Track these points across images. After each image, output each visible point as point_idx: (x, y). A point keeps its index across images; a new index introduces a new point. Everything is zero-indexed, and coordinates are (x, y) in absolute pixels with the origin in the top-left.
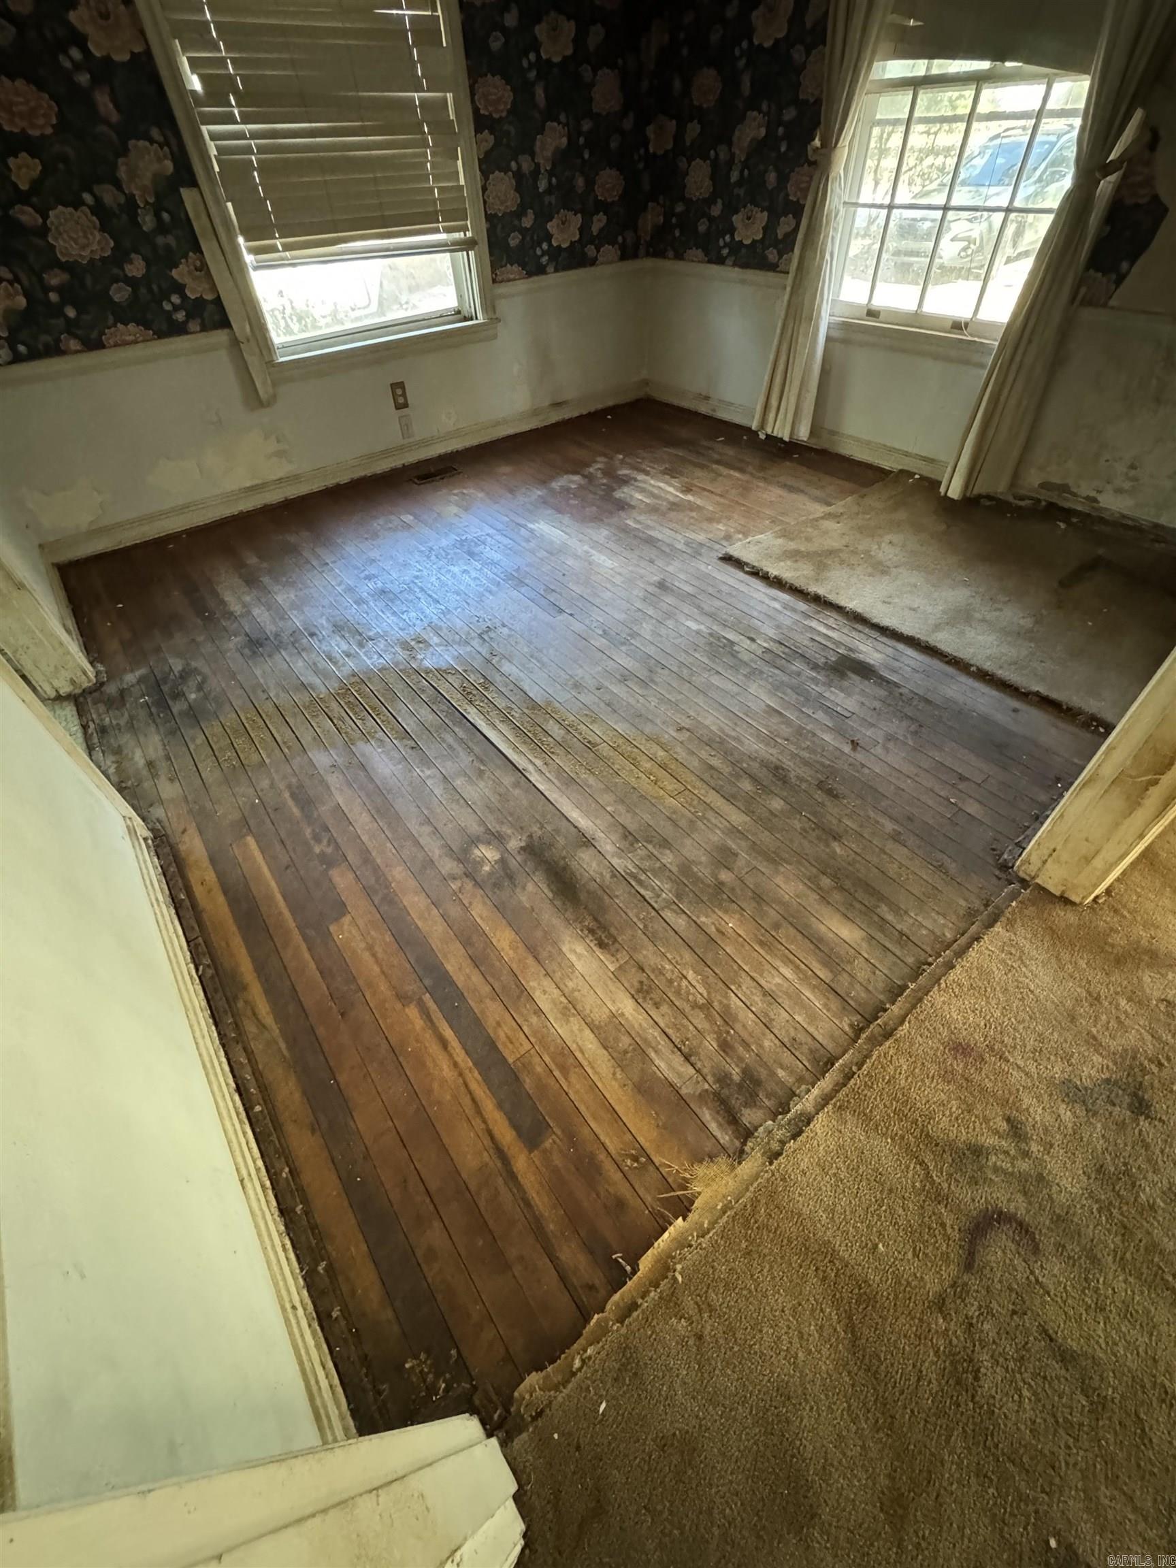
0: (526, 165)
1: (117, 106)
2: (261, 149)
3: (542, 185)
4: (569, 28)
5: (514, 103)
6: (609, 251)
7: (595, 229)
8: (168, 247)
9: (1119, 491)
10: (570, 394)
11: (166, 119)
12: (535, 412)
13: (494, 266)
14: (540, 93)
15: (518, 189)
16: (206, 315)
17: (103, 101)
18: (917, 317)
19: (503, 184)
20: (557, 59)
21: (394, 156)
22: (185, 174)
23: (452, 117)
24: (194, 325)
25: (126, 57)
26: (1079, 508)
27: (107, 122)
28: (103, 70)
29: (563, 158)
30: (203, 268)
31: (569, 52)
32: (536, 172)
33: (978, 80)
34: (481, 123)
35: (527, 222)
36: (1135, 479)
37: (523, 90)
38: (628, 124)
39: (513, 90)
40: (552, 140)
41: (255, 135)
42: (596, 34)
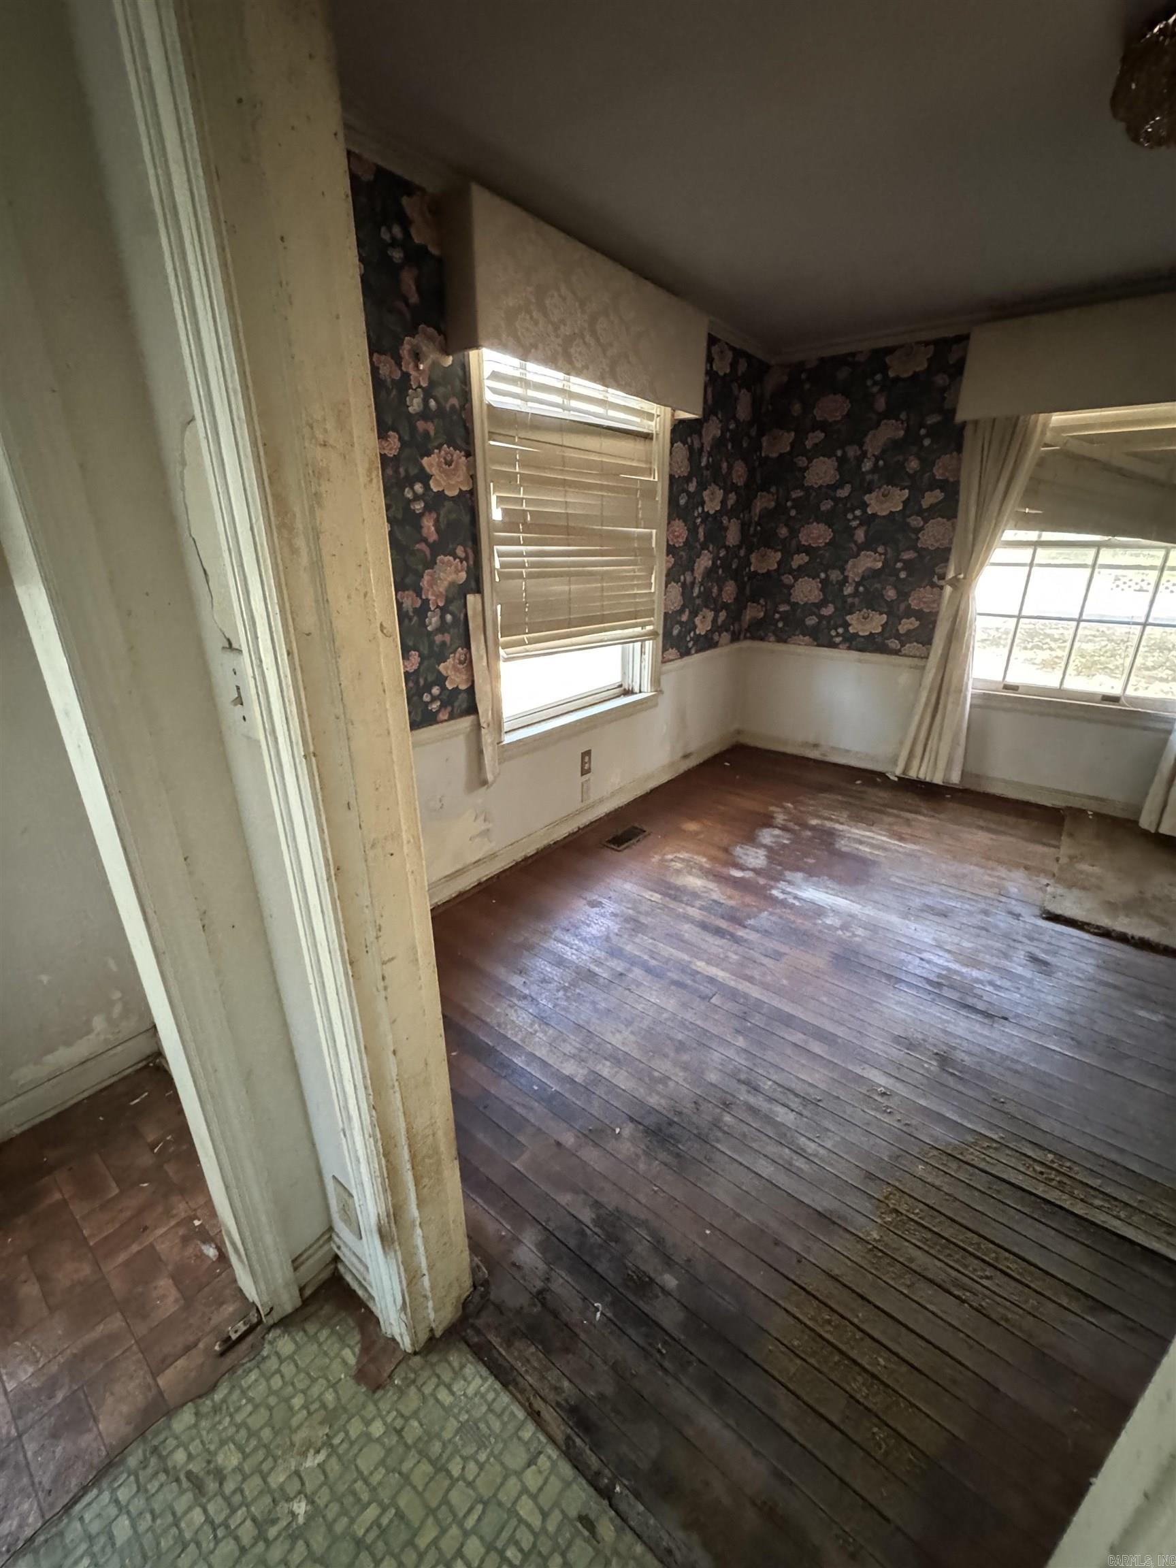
0: (689, 579)
1: (437, 531)
2: (533, 565)
3: (696, 592)
4: (720, 494)
5: (687, 539)
6: (726, 636)
7: (720, 621)
8: (443, 644)
10: (693, 747)
11: (474, 540)
12: (672, 764)
13: (665, 650)
14: (701, 531)
15: (683, 594)
16: (456, 704)
17: (429, 526)
18: (1060, 691)
19: (676, 589)
20: (712, 512)
21: (613, 571)
22: (475, 583)
23: (654, 545)
24: (443, 715)
25: (456, 493)
27: (425, 540)
28: (436, 501)
29: (709, 573)
30: (468, 663)
31: (718, 508)
32: (693, 583)
33: (1098, 546)
34: (671, 550)
35: (684, 618)
37: (693, 530)
38: (742, 553)
39: (688, 530)
40: (704, 562)
41: (530, 554)
42: (732, 498)
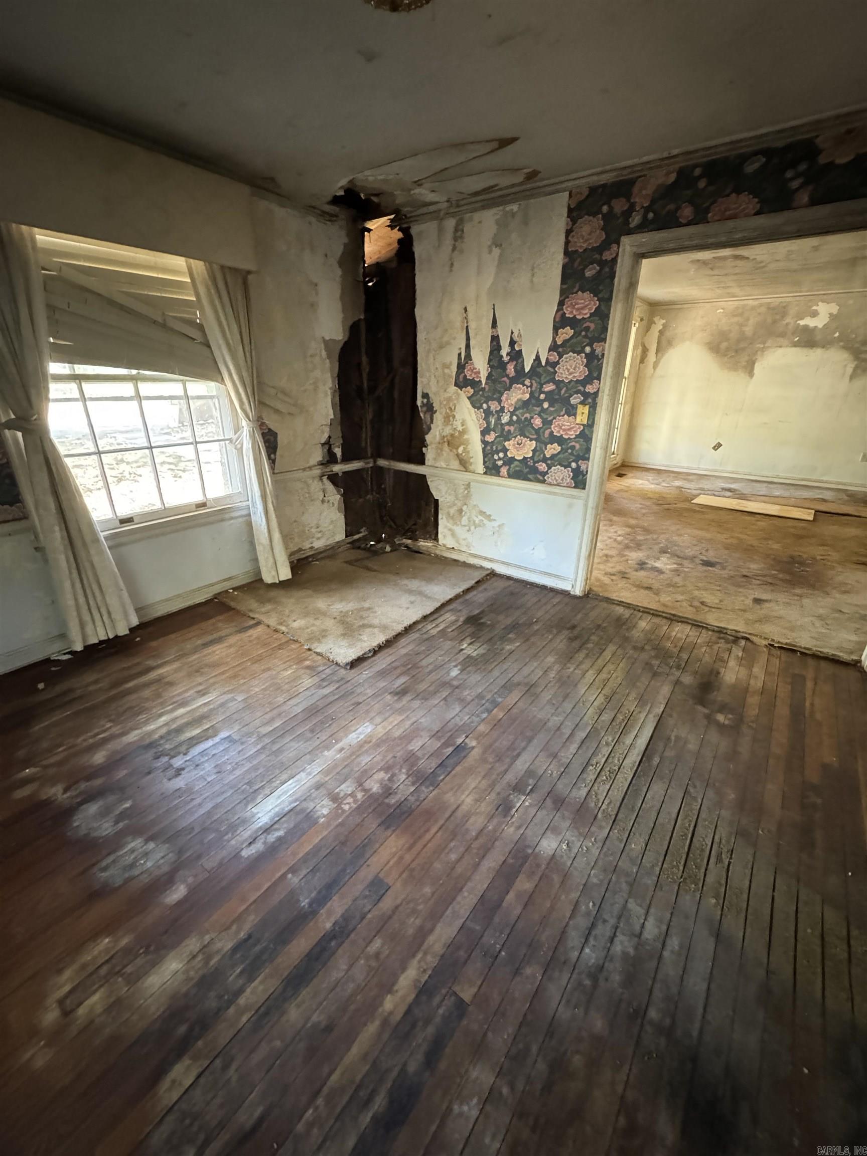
9: (318, 539)
26: (310, 553)
36: (320, 532)
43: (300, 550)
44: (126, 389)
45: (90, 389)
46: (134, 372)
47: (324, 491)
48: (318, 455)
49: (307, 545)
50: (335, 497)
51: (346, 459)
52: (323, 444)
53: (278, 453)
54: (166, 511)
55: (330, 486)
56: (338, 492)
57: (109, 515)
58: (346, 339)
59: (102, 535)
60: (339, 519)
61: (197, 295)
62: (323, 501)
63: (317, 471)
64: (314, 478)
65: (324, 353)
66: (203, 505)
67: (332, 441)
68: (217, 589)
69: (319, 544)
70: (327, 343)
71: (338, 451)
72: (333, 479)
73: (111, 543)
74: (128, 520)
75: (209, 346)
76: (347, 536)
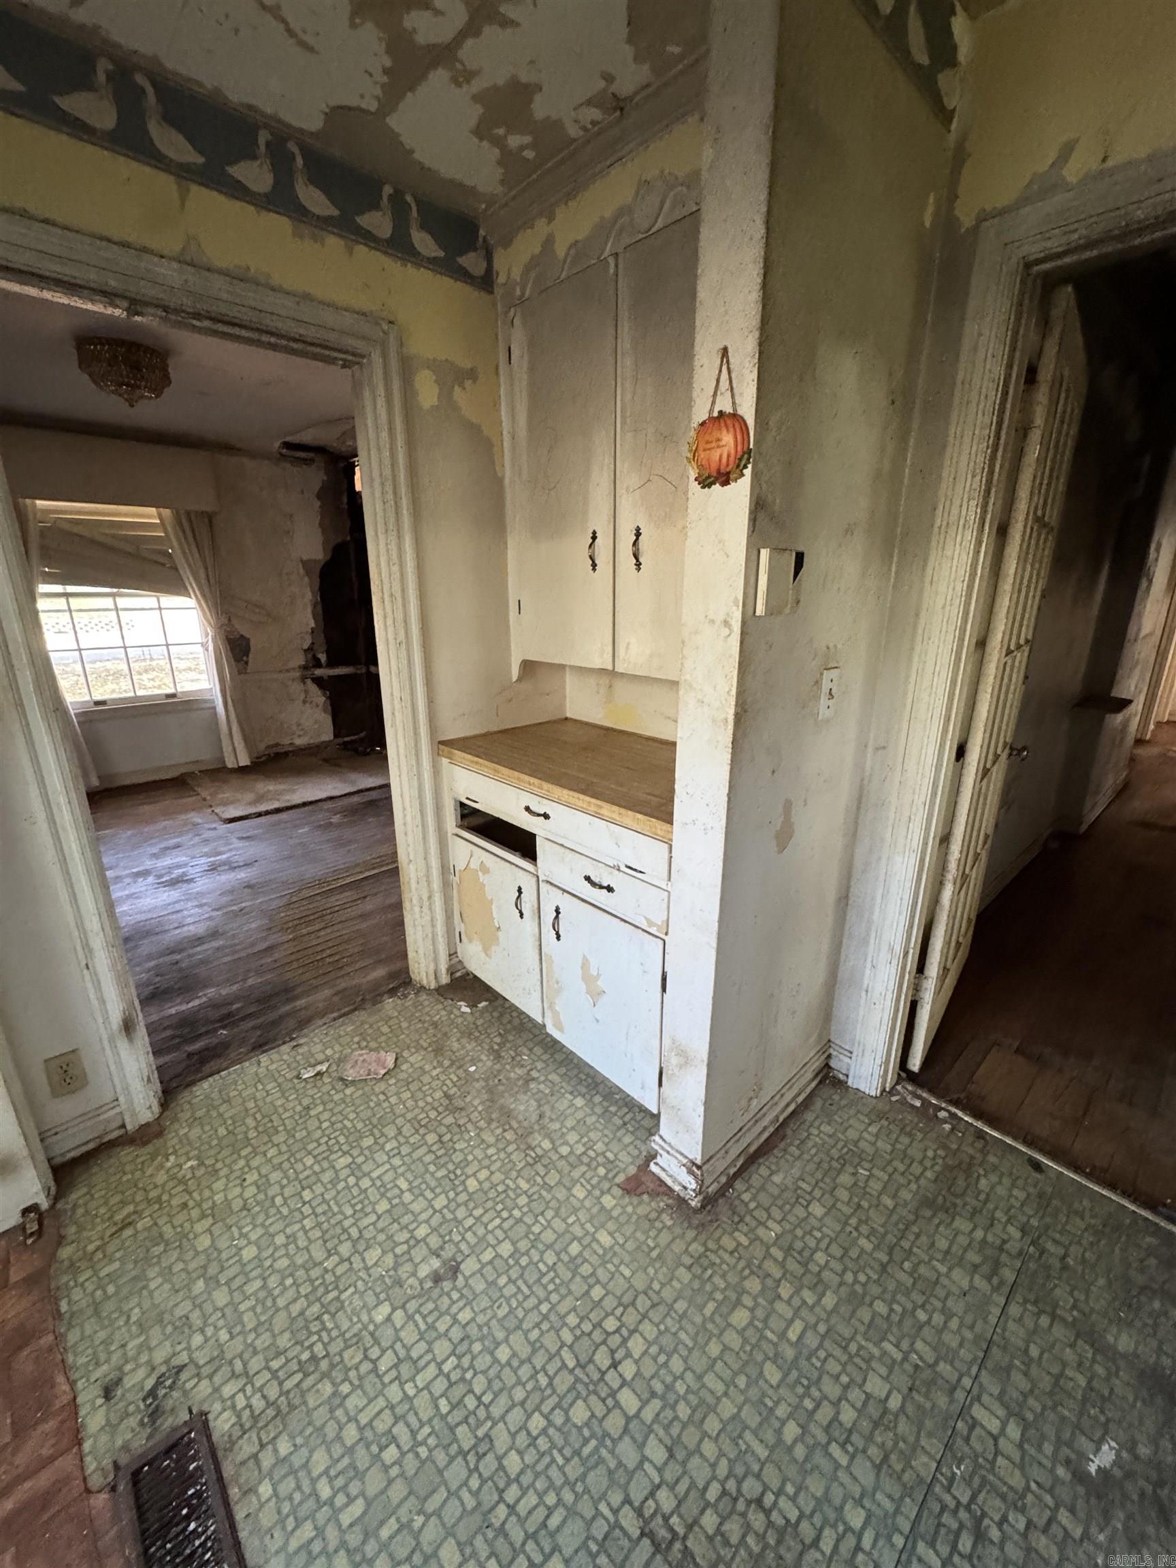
43: (277, 745)
44: (108, 602)
45: (75, 603)
46: (115, 590)
47: (306, 692)
48: (300, 660)
49: (286, 741)
50: (318, 697)
51: (330, 664)
52: (305, 651)
53: (251, 656)
54: (137, 698)
55: (313, 688)
56: (324, 695)
57: (87, 698)
58: (328, 558)
59: (72, 712)
60: (327, 721)
61: (165, 531)
62: (304, 702)
63: (297, 674)
64: (293, 680)
65: (302, 571)
66: (173, 696)
67: (315, 647)
68: (183, 770)
69: (299, 742)
70: (305, 564)
71: (323, 658)
72: (318, 681)
73: (82, 719)
74: (103, 703)
75: (176, 569)
76: (336, 736)
